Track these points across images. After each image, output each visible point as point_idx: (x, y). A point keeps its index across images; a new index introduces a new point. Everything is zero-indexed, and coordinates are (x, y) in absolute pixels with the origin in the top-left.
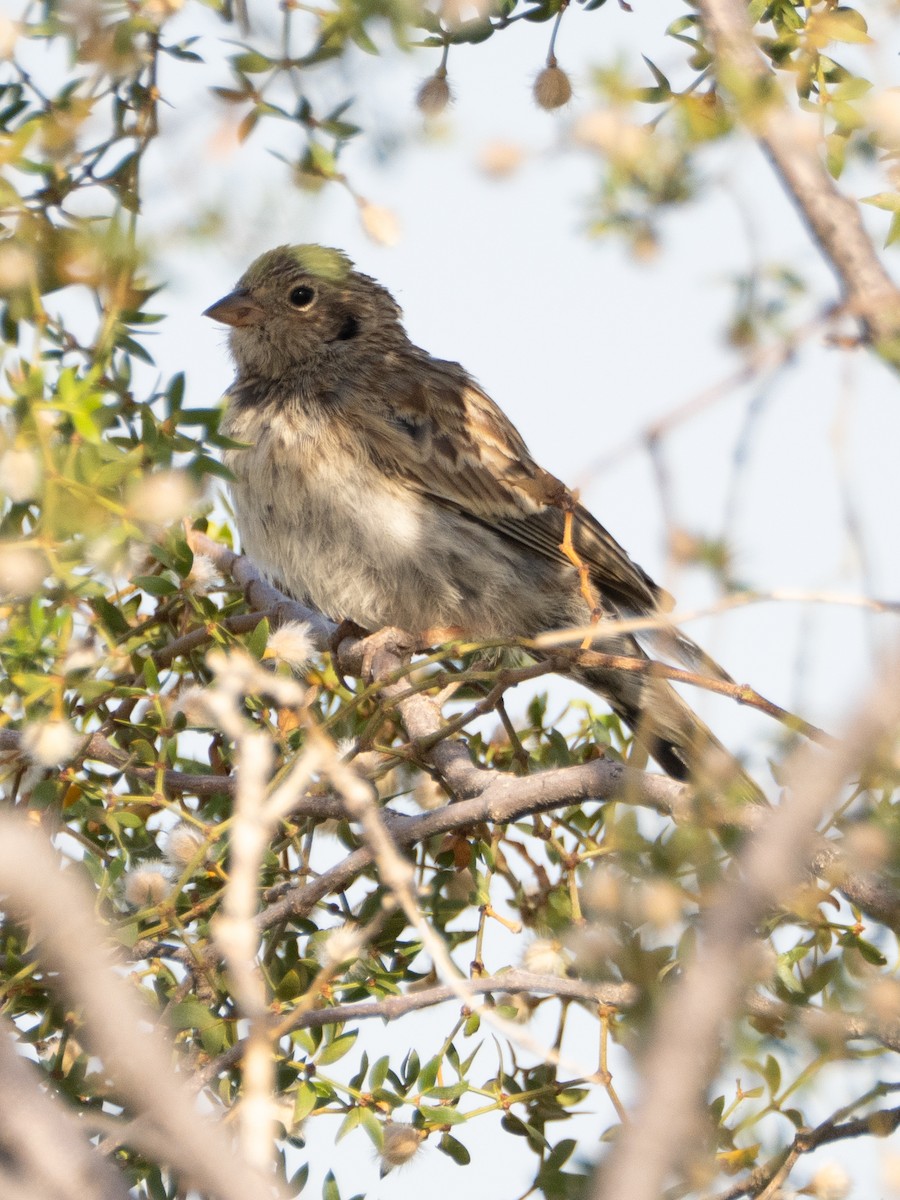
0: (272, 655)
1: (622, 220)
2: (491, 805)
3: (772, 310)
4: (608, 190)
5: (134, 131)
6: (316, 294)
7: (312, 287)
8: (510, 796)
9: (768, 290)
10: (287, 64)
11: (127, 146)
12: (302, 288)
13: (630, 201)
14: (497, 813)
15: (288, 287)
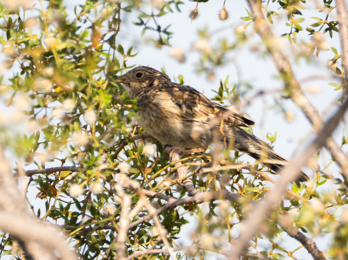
0: (144, 152)
1: (206, 69)
2: (196, 199)
3: (243, 93)
4: (202, 62)
5: (114, 30)
6: (143, 75)
7: (142, 73)
8: (201, 197)
9: (242, 89)
10: (153, 16)
11: (113, 33)
12: (139, 73)
13: (207, 64)
14: (198, 201)
15: (135, 73)
